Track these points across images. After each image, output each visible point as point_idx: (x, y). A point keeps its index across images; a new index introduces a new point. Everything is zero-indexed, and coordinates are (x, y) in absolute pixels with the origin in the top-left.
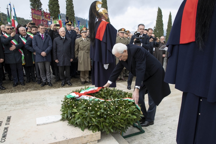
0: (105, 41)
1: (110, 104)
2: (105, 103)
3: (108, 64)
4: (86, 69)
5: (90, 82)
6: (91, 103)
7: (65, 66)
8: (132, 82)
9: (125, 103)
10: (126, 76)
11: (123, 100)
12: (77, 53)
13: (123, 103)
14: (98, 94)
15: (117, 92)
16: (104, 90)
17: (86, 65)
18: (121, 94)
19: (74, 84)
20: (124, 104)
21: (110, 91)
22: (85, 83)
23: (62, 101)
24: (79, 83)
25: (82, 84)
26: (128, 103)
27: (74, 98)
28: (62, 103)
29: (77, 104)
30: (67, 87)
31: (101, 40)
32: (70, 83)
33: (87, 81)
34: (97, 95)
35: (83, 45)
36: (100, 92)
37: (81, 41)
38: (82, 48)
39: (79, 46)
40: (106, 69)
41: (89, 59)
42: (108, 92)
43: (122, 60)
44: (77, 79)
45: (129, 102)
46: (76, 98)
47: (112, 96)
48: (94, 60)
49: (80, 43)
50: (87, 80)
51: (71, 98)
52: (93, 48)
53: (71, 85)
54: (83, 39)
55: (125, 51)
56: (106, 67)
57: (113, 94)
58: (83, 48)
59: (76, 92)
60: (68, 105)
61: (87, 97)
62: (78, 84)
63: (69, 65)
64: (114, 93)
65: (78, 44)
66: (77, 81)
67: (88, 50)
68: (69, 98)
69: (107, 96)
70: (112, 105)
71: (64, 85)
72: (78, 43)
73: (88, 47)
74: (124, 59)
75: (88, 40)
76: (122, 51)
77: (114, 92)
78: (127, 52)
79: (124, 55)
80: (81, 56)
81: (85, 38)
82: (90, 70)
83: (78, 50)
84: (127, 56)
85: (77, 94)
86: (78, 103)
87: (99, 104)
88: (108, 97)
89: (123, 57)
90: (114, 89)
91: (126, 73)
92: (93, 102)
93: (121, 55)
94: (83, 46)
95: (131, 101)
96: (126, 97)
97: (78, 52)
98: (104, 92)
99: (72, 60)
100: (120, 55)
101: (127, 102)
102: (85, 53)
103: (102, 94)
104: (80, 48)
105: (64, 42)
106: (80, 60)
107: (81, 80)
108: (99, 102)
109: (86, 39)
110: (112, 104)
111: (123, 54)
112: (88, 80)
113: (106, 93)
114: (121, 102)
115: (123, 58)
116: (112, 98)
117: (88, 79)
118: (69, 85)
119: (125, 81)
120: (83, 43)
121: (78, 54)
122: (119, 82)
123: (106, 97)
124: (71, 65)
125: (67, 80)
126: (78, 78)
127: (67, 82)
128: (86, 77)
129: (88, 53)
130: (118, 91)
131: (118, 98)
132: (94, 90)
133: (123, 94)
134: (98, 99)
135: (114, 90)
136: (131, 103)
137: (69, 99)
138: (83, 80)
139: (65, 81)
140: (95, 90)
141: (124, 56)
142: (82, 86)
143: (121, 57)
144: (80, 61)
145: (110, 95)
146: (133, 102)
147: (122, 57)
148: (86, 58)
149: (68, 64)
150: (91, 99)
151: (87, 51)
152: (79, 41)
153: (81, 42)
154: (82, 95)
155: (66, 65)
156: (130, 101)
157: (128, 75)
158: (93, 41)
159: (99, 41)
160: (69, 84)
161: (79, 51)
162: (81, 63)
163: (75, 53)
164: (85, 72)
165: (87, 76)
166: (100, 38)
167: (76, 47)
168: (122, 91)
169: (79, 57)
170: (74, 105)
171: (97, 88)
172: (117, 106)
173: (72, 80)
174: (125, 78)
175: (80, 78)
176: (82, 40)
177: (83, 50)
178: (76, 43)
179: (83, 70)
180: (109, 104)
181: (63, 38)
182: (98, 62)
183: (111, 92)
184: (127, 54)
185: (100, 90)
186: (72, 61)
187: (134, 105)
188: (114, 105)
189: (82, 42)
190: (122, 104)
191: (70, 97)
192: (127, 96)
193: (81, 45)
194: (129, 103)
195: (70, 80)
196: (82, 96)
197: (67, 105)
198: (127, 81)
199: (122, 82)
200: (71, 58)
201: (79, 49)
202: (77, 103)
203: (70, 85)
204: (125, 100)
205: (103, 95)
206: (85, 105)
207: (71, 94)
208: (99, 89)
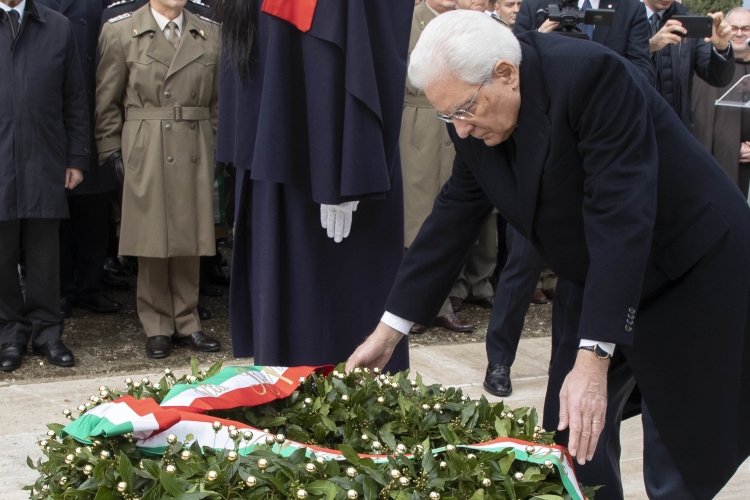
0: (330, 34)
1: (387, 478)
2: (351, 471)
3: (353, 206)
4: (182, 246)
5: (211, 340)
6: (253, 473)
7: (24, 222)
8: (523, 343)
9: (489, 475)
10: (474, 302)
11: (475, 452)
12: (114, 127)
13: (478, 472)
14: (290, 415)
15: (423, 400)
16: (328, 389)
17: (183, 218)
18: (457, 414)
19: (92, 353)
20: (486, 481)
21: (374, 395)
22: (173, 347)
23: (30, 462)
24: (126, 348)
25: (150, 353)
26: (511, 474)
27: (125, 441)
28: (34, 476)
29: (149, 482)
30: (38, 376)
31: (304, 23)
32: (60, 344)
33: (185, 331)
34: (282, 419)
35: (160, 68)
36: (301, 400)
37: (141, 36)
38: (151, 85)
39: (128, 72)
40: (338, 240)
41: (205, 173)
42: (362, 400)
43: (477, 134)
44: (110, 318)
45: (519, 466)
46: (135, 440)
47: (389, 427)
48: (248, 173)
49: (140, 54)
50: (184, 325)
51: (100, 437)
52: (238, 85)
53: (72, 363)
54: (162, 21)
55: (503, 70)
56: (336, 221)
57: (400, 417)
58: (159, 89)
59: (133, 395)
60: (83, 487)
61: (217, 429)
62: (122, 356)
63: (51, 215)
64: (405, 405)
65: (124, 58)
66: (111, 338)
67: (193, 101)
68: (83, 436)
69: (356, 426)
70: (398, 487)
71: (16, 364)
72: (123, 51)
73: (199, 81)
74: (489, 130)
75: (195, 33)
76: (479, 67)
77: (401, 399)
78: (515, 77)
79: (493, 99)
80: (143, 150)
81: (177, 11)
82: (208, 249)
83: (119, 103)
84: (516, 110)
85: (141, 412)
86: (155, 471)
87: (306, 480)
88: (360, 434)
89: (485, 114)
90: (404, 381)
91: (473, 280)
92: (263, 462)
93: (475, 91)
94: (158, 76)
95: (531, 459)
96: (494, 435)
97: (118, 120)
98: (331, 399)
99: (74, 177)
100: (465, 95)
101: (505, 466)
102: (177, 127)
103: (317, 417)
104: (137, 86)
105: (18, 45)
106: (138, 180)
107: (139, 326)
108: (310, 467)
109: (178, 21)
110: (404, 480)
111: (487, 88)
112: (192, 328)
113: (347, 404)
114: (459, 465)
115: (486, 121)
116: (390, 441)
117: (194, 318)
118: (56, 362)
119: (469, 332)
120: (157, 53)
121: (119, 133)
122: (425, 343)
123: (349, 435)
124: (65, 214)
125: (36, 322)
126: (114, 312)
127: (41, 341)
128: (180, 307)
129: (193, 123)
130: (432, 391)
131: (437, 443)
132: (258, 388)
133: (467, 413)
134: (296, 446)
135: (405, 389)
136: (531, 472)
137: (82, 445)
138: (154, 327)
139: (27, 335)
140: (268, 386)
141: (493, 109)
142: (148, 367)
143: (469, 106)
144: (139, 182)
145: (378, 425)
146: (544, 470)
147: (480, 108)
148: (181, 160)
149: (52, 210)
150: (243, 444)
151: (188, 113)
152: (127, 38)
153: (146, 40)
154: (177, 420)
155: (29, 215)
156: (523, 458)
157: (487, 291)
158: (242, 36)
159: (289, 29)
160: (53, 353)
161: (131, 114)
162: (143, 204)
163: (102, 125)
164: (169, 269)
165: (190, 295)
166: (292, 13)
167: (108, 79)
168: (459, 393)
169: (126, 156)
170: (127, 491)
171: (280, 371)
172: (434, 489)
173: (71, 326)
174: (463, 313)
175: (135, 316)
176: (152, 32)
177: (158, 104)
178: (104, 49)
179: (161, 255)
180: (379, 480)
181: (13, 14)
182: (280, 190)
183: (386, 404)
184: (517, 95)
185: (301, 389)
186: (79, 186)
187: (553, 486)
188: (412, 484)
189: (152, 48)
190: (466, 483)
191: (97, 431)
192: (501, 427)
193: (144, 68)
194: (518, 475)
195: (62, 324)
196: (181, 422)
197: (75, 486)
198: (484, 332)
199: (441, 341)
200: (69, 165)
201: (131, 98)
202: (146, 474)
203: (64, 361)
204: (487, 453)
205: (328, 425)
206: (207, 487)
207: (97, 412)
208: (295, 380)
